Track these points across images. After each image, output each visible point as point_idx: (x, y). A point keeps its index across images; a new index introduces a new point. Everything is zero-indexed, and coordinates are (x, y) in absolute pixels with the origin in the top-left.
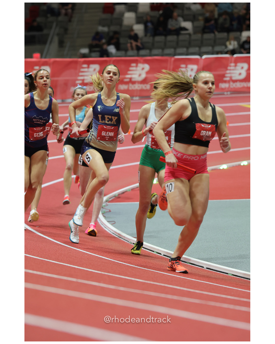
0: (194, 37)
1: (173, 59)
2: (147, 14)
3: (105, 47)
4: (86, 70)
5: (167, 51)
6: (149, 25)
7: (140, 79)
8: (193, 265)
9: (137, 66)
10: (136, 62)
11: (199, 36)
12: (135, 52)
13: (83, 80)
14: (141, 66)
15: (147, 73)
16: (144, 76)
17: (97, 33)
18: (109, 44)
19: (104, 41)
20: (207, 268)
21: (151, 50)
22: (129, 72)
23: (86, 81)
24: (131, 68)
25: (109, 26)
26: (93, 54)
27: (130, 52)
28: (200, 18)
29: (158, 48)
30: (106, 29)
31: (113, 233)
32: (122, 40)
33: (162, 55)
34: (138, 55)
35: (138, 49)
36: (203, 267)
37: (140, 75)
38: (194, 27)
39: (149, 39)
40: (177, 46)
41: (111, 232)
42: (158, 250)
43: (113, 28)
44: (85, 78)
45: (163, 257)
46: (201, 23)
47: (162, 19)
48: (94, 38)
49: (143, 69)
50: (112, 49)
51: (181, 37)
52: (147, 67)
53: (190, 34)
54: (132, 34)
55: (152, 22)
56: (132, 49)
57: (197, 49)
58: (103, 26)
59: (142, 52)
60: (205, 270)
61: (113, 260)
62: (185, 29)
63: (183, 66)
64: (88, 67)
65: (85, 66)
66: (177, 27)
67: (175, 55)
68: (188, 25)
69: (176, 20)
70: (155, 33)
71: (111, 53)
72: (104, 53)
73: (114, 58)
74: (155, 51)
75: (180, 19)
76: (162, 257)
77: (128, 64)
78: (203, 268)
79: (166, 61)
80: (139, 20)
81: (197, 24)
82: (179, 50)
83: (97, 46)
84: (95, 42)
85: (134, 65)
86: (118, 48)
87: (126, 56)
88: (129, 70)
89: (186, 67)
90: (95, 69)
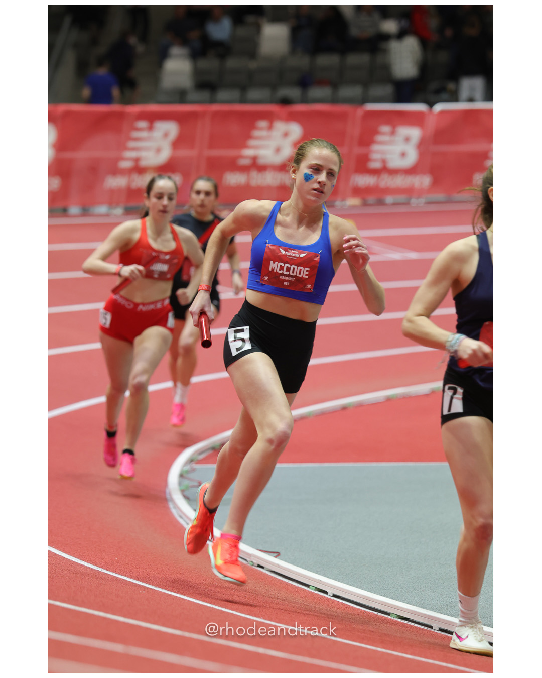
1: (360, 112)
4: (144, 134)
5: (347, 92)
7: (278, 159)
8: (406, 622)
9: (270, 127)
10: (270, 117)
12: (266, 93)
13: (137, 160)
14: (280, 126)
16: (287, 152)
20: (441, 630)
21: (305, 86)
22: (252, 142)
23: (143, 163)
24: (256, 133)
27: (254, 93)
29: (324, 83)
33: (334, 101)
34: (273, 101)
36: (431, 627)
37: (278, 150)
39: (300, 61)
40: (370, 78)
42: (320, 582)
44: (143, 154)
45: (333, 601)
49: (286, 134)
52: (296, 130)
60: (436, 634)
63: (385, 128)
64: (150, 128)
65: (142, 124)
67: (365, 100)
74: (316, 92)
76: (328, 599)
77: (249, 121)
78: (431, 630)
79: (343, 117)
82: (375, 90)
85: (263, 124)
87: (243, 101)
88: (249, 137)
89: (393, 133)
90: (166, 135)
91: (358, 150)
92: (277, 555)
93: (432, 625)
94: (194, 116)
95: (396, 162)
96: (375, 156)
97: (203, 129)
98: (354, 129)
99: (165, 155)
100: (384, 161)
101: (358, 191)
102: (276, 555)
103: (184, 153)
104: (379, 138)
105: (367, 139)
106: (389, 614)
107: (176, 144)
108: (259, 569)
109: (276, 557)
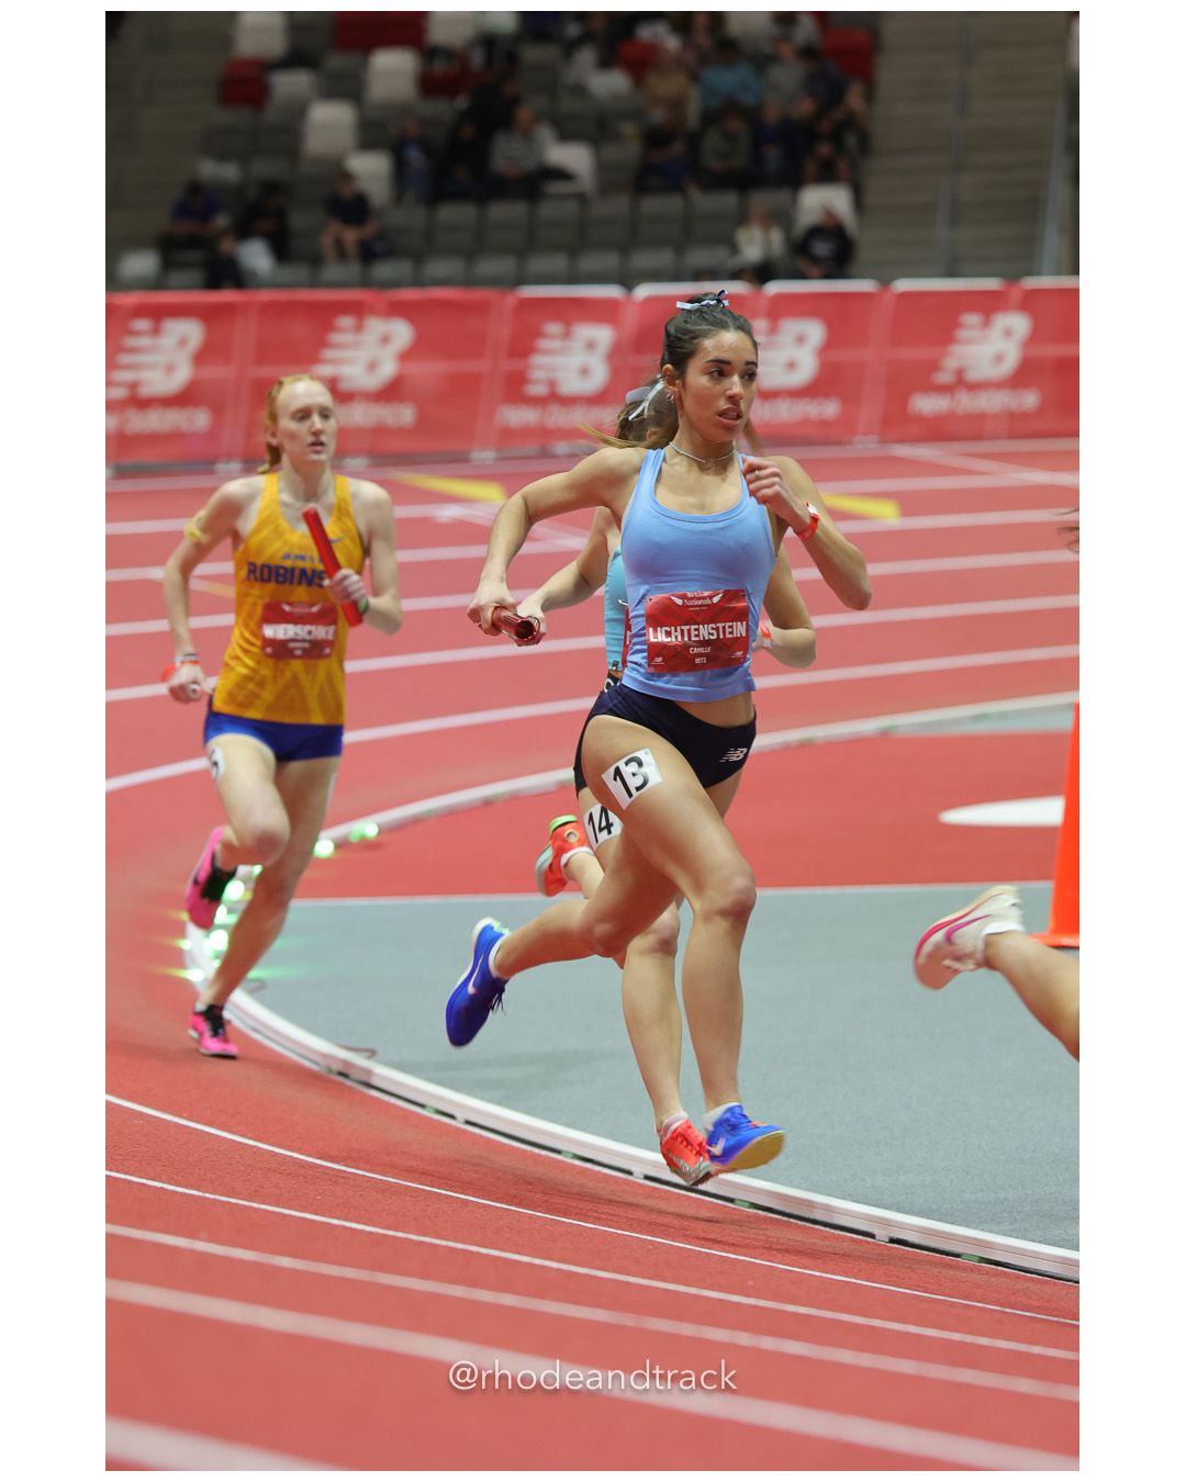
0: (601, 208)
1: (510, 300)
2: (403, 111)
3: (227, 245)
4: (145, 341)
5: (489, 266)
6: (415, 156)
7: (374, 382)
8: (589, 1165)
9: (359, 328)
10: (358, 310)
11: (620, 205)
12: (353, 269)
13: (134, 386)
14: (376, 326)
15: (405, 357)
16: (388, 369)
17: (196, 189)
18: (244, 232)
19: (222, 221)
20: (647, 1178)
21: (418, 257)
22: (329, 354)
23: (146, 391)
24: (336, 338)
25: (243, 159)
26: (177, 277)
27: (333, 271)
28: (629, 129)
29: (451, 252)
30: (229, 172)
31: (255, 1030)
32: (299, 220)
33: (468, 282)
34: (365, 283)
35: (368, 254)
36: (630, 1173)
37: (372, 366)
38: (602, 168)
39: (410, 216)
40: (528, 244)
41: (247, 1025)
42: (442, 1099)
43: (265, 168)
44: (144, 375)
45: (465, 1132)
46: (628, 150)
47: (468, 132)
48: (183, 210)
49: (385, 340)
50: (256, 256)
51: (547, 210)
52: (402, 332)
53: (582, 198)
54: (346, 191)
55: (425, 146)
56: (341, 253)
57: (609, 261)
58: (222, 156)
59: (384, 270)
60: (639, 1184)
61: (252, 1143)
62: (561, 174)
63: (553, 328)
64: (156, 331)
65: (142, 324)
66: (530, 164)
67: (522, 280)
68: (574, 157)
69: (527, 135)
70: (440, 189)
71: (253, 274)
72: (225, 274)
73: (265, 296)
74: (438, 267)
75: (545, 133)
76: (457, 1129)
77: (324, 317)
78: (630, 1178)
79: (482, 309)
80: (371, 135)
81: (612, 152)
82: (538, 264)
83: (193, 242)
84: (186, 227)
85: (346, 321)
86: (282, 250)
87: (314, 284)
88: (325, 344)
89: (566, 335)
90: (182, 342)
91: (507, 365)
92: (372, 1054)
93: (633, 1169)
94: (228, 309)
95: (572, 384)
96: (537, 374)
97: (245, 333)
98: (501, 329)
99: (182, 375)
100: (552, 383)
101: (509, 435)
102: (368, 1054)
103: (214, 372)
104: (544, 344)
105: (523, 346)
106: (559, 1152)
107: (200, 358)
108: (340, 1079)
109: (369, 1058)
